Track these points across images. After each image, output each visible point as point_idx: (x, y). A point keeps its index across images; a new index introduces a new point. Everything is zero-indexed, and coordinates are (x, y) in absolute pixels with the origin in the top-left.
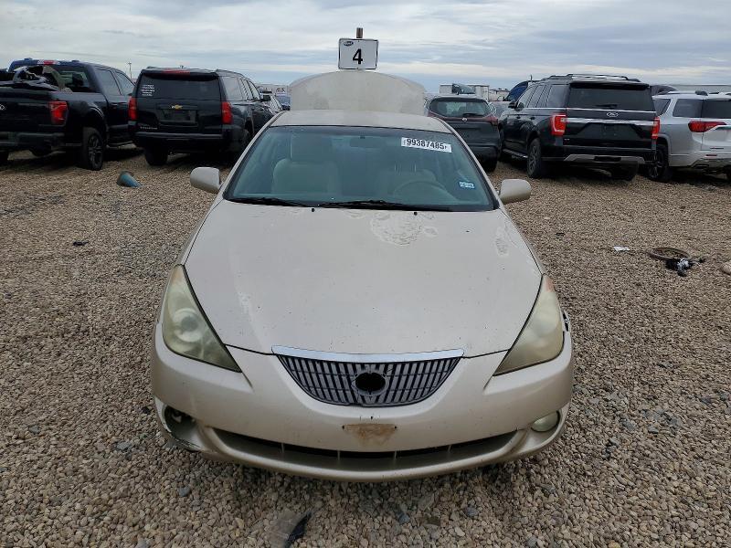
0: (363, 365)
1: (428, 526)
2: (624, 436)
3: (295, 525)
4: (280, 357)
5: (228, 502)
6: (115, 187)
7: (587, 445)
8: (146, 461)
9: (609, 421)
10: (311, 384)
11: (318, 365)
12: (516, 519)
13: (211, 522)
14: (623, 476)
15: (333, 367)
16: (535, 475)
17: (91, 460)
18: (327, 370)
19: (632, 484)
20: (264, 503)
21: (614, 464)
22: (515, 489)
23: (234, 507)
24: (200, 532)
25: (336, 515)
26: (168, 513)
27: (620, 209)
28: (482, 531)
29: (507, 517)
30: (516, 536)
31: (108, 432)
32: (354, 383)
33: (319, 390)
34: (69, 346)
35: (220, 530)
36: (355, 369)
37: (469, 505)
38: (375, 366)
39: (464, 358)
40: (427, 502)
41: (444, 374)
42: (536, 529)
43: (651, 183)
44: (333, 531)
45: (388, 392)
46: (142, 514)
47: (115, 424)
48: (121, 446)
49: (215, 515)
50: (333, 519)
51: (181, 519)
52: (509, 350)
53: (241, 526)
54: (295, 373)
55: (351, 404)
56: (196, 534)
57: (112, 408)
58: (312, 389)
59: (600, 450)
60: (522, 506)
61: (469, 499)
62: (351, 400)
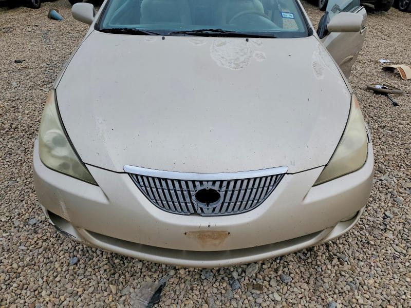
0: (201, 182)
1: (253, 291)
2: (396, 210)
3: (153, 293)
4: (131, 175)
5: (105, 270)
6: (47, 20)
7: (369, 218)
8: (48, 234)
9: (383, 196)
10: (157, 198)
11: (163, 182)
12: (320, 284)
13: (91, 290)
14: (397, 245)
15: (177, 184)
16: (332, 245)
17: (8, 234)
18: (171, 187)
19: (404, 252)
20: (133, 269)
21: (390, 235)
22: (318, 258)
23: (109, 274)
24: (82, 298)
25: (184, 282)
26: (59, 282)
27: (382, 32)
28: (294, 296)
29: (311, 281)
30: (320, 300)
31: (23, 210)
32: (194, 198)
33: (165, 202)
34: (4, 140)
35: (98, 296)
36: (194, 186)
37: (284, 272)
38: (211, 183)
39: (288, 174)
40: (253, 270)
41: (271, 188)
42: (335, 293)
43: (401, 14)
44: (182, 296)
45: (223, 204)
46: (40, 282)
47: (29, 202)
48: (32, 222)
49: (94, 284)
50: (182, 286)
51: (68, 286)
52: (326, 165)
53: (114, 292)
54: (144, 188)
55: (192, 214)
56: (79, 300)
57: (29, 190)
58: (159, 202)
59: (379, 222)
60: (323, 273)
61: (284, 267)
62: (192, 211)
